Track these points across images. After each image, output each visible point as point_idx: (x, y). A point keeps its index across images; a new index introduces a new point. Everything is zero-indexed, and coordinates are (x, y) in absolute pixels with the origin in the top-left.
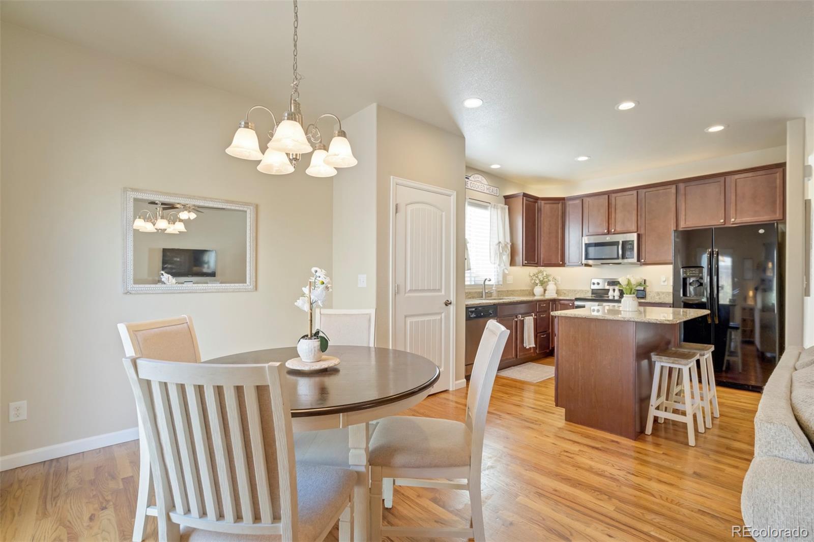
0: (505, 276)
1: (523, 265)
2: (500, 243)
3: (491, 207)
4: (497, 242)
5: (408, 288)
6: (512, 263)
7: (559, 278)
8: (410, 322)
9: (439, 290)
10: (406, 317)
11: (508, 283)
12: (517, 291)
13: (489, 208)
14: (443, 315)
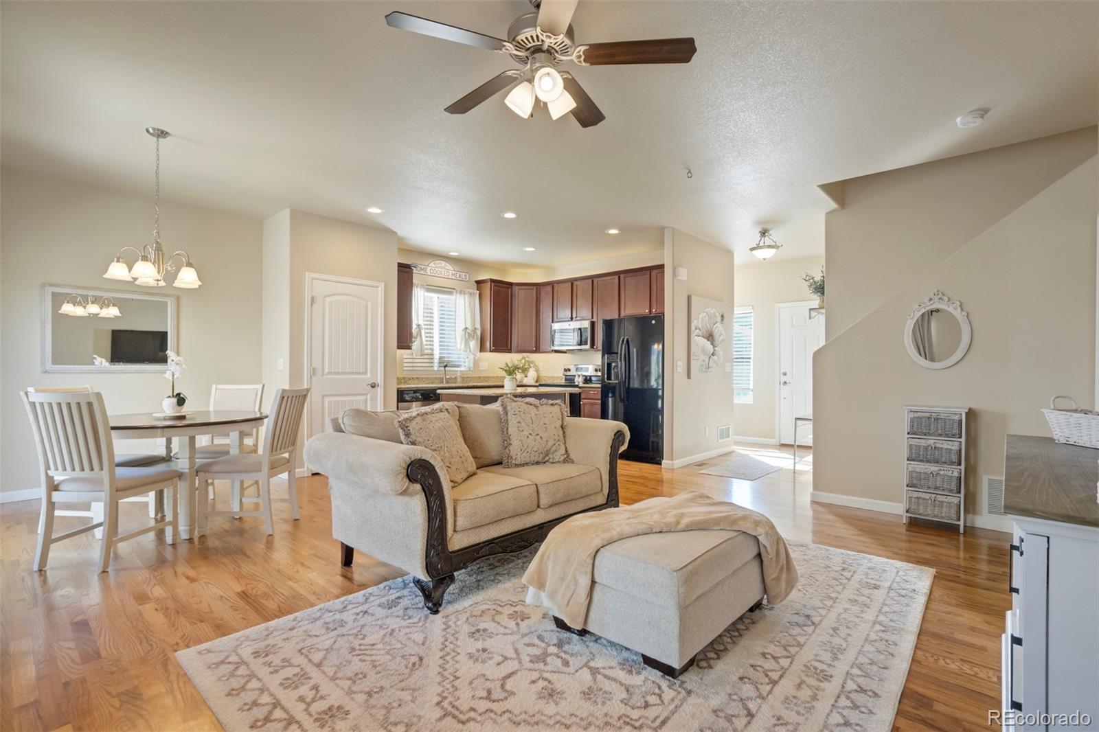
0: (476, 363)
1: (491, 351)
2: (466, 328)
3: (457, 293)
4: (464, 327)
5: (327, 370)
6: (482, 349)
7: (540, 365)
8: (329, 402)
9: (365, 373)
10: (324, 396)
11: (481, 369)
12: (493, 377)
13: (455, 293)
14: (369, 396)
